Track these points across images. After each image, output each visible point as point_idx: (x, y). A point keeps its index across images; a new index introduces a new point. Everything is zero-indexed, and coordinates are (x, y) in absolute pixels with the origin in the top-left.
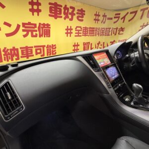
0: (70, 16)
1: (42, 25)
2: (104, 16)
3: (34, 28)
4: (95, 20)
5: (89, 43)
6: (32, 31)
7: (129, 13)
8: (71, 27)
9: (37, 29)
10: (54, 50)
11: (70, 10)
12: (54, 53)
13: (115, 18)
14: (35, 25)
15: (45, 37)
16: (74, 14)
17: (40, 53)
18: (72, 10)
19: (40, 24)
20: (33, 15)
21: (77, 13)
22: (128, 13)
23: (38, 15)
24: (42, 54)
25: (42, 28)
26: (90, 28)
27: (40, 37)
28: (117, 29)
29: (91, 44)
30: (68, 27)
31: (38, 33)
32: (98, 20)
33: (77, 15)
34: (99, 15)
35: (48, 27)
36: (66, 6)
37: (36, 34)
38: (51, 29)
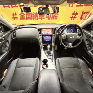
5: (88, 12)
10: (56, 16)
12: (56, 18)
17: (48, 17)
24: (49, 18)
29: (91, 14)
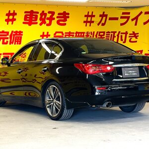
0: (48, 22)
1: (15, 32)
2: (103, 15)
3: (6, 35)
4: (86, 22)
6: (4, 39)
7: (144, 13)
8: (48, 33)
9: (8, 36)
11: (48, 16)
13: (122, 17)
14: (8, 33)
15: (15, 44)
16: (54, 19)
18: (51, 14)
19: (12, 32)
20: (8, 24)
21: (57, 17)
22: (141, 13)
23: (12, 24)
25: (14, 35)
26: (77, 33)
27: (10, 44)
28: (126, 33)
30: (43, 33)
31: (9, 40)
32: (91, 22)
33: (56, 19)
34: (93, 16)
35: (20, 34)
36: (43, 11)
37: (7, 42)
38: (23, 36)
